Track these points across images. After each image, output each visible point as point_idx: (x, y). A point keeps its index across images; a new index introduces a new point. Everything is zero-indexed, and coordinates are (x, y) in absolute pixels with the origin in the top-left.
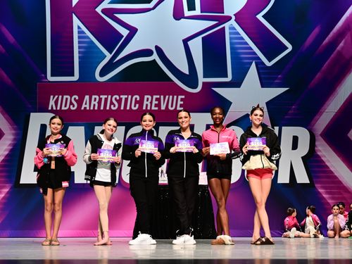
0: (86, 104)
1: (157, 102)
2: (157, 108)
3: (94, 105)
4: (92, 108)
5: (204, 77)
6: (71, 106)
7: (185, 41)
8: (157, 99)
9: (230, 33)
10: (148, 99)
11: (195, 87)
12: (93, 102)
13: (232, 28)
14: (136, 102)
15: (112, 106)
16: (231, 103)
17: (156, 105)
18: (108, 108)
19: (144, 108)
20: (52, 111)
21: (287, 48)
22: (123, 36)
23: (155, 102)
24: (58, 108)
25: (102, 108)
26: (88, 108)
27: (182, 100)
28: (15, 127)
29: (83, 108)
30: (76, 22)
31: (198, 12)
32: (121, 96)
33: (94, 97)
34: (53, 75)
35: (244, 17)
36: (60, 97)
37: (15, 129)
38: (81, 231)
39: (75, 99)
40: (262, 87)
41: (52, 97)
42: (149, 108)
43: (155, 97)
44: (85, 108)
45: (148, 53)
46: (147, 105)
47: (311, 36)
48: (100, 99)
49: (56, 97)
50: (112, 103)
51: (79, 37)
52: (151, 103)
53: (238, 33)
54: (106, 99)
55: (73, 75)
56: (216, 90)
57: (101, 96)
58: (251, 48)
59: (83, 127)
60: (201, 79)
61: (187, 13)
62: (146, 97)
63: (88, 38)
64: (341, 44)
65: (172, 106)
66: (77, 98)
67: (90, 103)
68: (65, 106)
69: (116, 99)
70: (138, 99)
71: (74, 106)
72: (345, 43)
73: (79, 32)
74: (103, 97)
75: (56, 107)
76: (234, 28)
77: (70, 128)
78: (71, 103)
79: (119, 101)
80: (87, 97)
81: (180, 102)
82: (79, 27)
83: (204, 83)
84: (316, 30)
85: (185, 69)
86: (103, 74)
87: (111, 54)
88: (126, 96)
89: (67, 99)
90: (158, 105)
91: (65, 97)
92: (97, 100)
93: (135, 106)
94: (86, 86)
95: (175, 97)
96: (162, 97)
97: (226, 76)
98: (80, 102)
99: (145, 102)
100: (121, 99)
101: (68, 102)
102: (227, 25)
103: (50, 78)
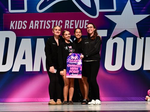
0: (31, 26)
1: (73, 24)
2: (73, 28)
3: (36, 26)
4: (35, 28)
5: (100, 9)
6: (23, 27)
8: (73, 22)
10: (67, 22)
11: (95, 15)
12: (36, 25)
14: (61, 24)
15: (47, 27)
16: (116, 24)
17: (72, 26)
18: (44, 28)
19: (65, 28)
20: (12, 30)
23: (71, 24)
24: (16, 28)
25: (41, 28)
26: (33, 28)
27: (87, 22)
29: (30, 28)
32: (52, 21)
33: (36, 21)
34: (12, 9)
36: (17, 22)
38: (30, 99)
39: (25, 23)
40: (134, 14)
41: (12, 22)
42: (68, 28)
43: (71, 21)
44: (31, 28)
46: (67, 26)
48: (40, 23)
49: (14, 22)
50: (46, 25)
52: (69, 24)
54: (43, 23)
56: (107, 16)
57: (40, 21)
59: (30, 39)
60: (98, 10)
62: (66, 21)
65: (81, 26)
66: (26, 22)
67: (34, 25)
68: (20, 27)
69: (49, 22)
70: (62, 22)
71: (24, 27)
74: (42, 21)
75: (14, 28)
77: (23, 40)
78: (23, 25)
79: (51, 24)
80: (32, 22)
81: (86, 24)
83: (100, 13)
85: (89, 5)
86: (41, 8)
88: (55, 21)
89: (20, 23)
90: (74, 26)
91: (19, 22)
92: (38, 23)
94: (32, 15)
95: (83, 21)
96: (76, 21)
97: (113, 8)
98: (28, 25)
99: (66, 24)
100: (52, 23)
101: (21, 25)
103: (11, 11)
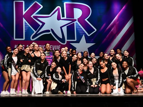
5: (67, 39)
7: (61, 27)
8: (51, 47)
9: (76, 25)
11: (64, 43)
13: (77, 23)
14: (44, 48)
16: (76, 48)
21: (95, 30)
22: (40, 25)
27: (60, 47)
28: (2, 55)
30: (24, 20)
31: (65, 18)
34: (16, 38)
35: (81, 20)
37: (2, 56)
40: (87, 43)
41: (15, 45)
45: (48, 31)
47: (102, 27)
51: (25, 25)
53: (79, 25)
55: (23, 38)
56: (72, 44)
58: (83, 30)
60: (66, 40)
61: (62, 18)
63: (28, 26)
64: (113, 29)
66: (24, 46)
72: (114, 29)
73: (25, 24)
76: (77, 24)
80: (27, 45)
81: (59, 48)
82: (25, 22)
83: (67, 41)
84: (105, 24)
85: (61, 37)
86: (33, 38)
87: (36, 31)
88: (41, 46)
90: (52, 49)
93: (44, 49)
95: (57, 46)
96: (53, 46)
102: (75, 22)
103: (15, 39)
